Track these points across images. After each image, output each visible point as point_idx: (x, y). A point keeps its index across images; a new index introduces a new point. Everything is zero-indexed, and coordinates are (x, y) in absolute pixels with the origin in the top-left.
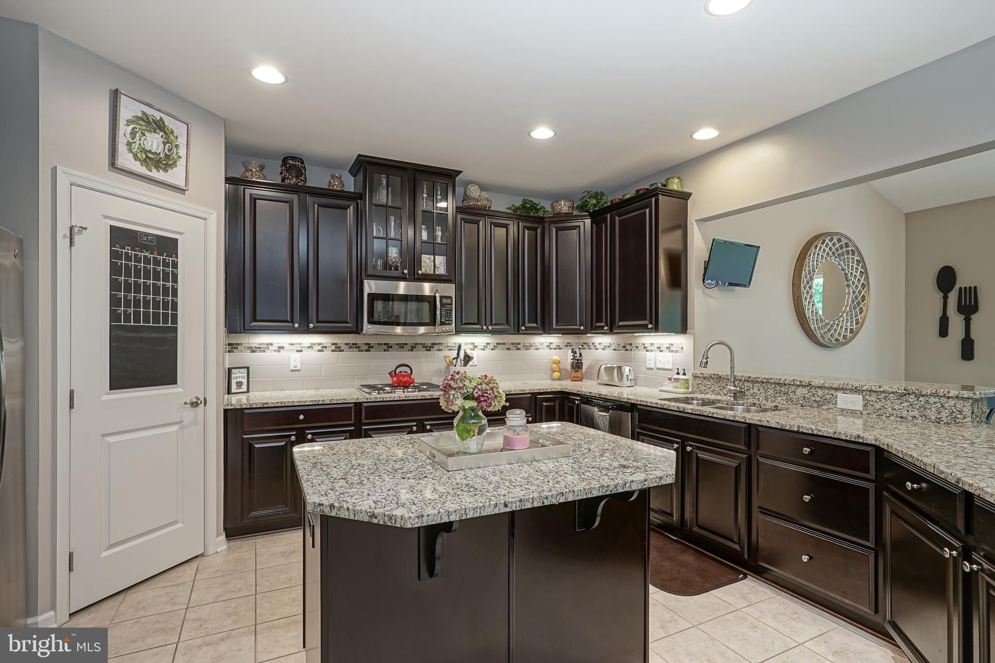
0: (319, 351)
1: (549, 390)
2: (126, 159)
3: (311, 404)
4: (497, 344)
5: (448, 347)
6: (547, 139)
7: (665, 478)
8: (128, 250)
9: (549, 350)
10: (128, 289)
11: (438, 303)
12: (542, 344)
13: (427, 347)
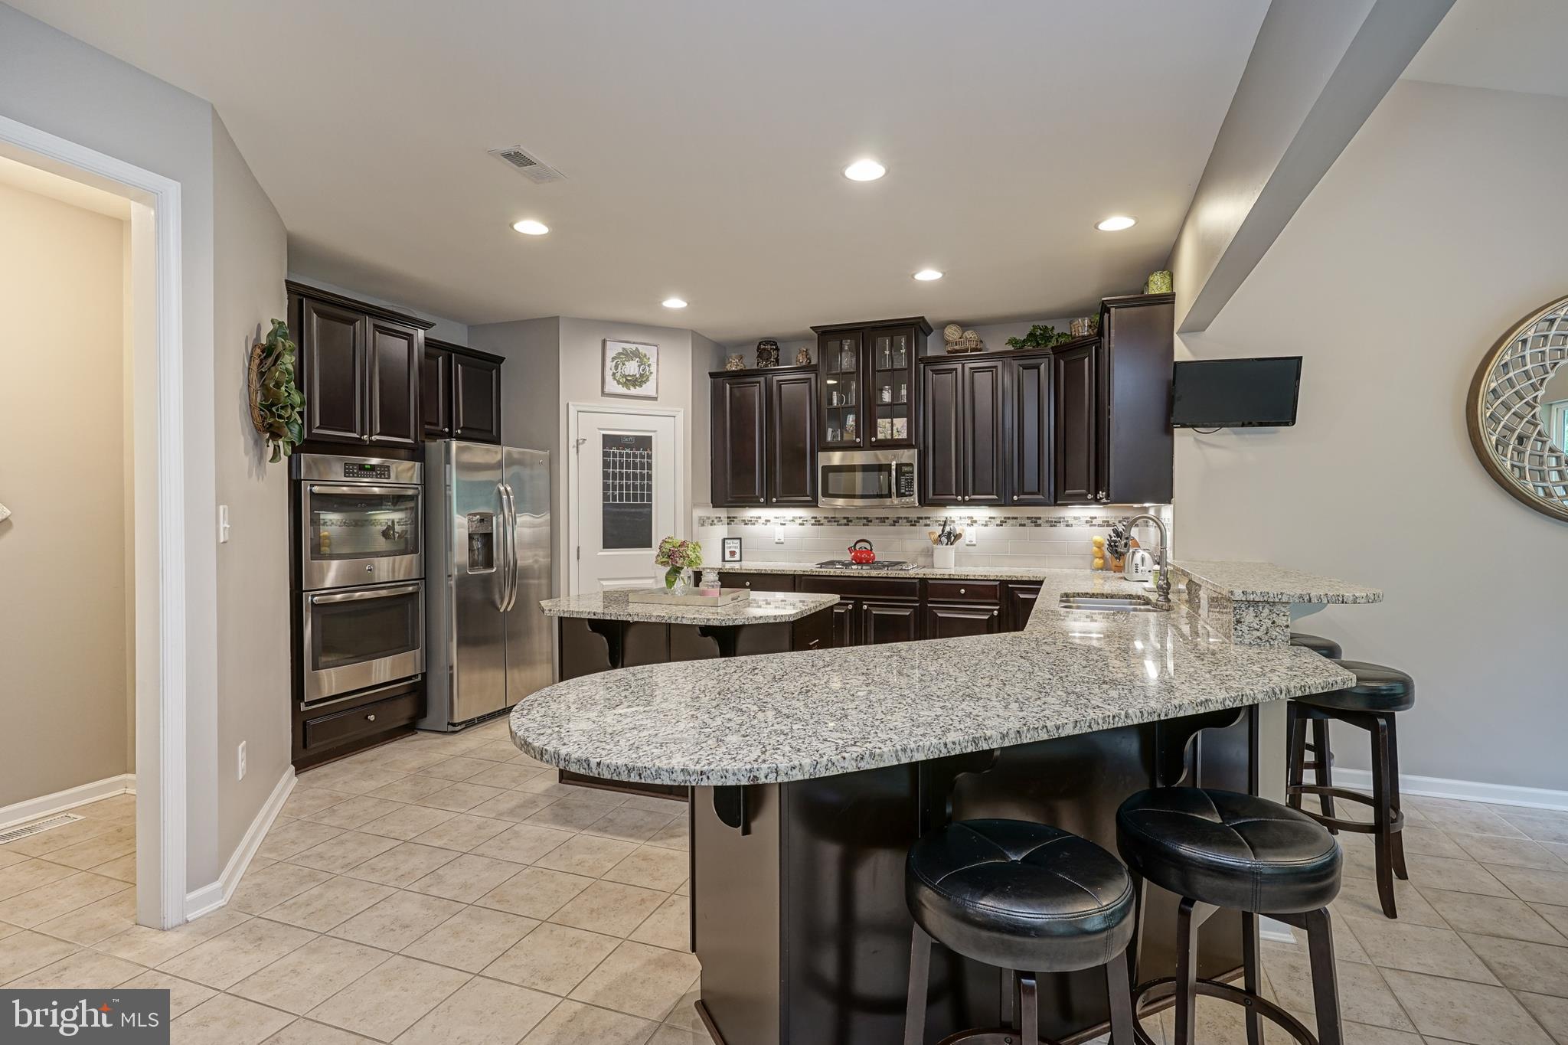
0: (800, 524)
2: (612, 386)
4: (1005, 518)
5: (937, 521)
6: (936, 280)
8: (615, 450)
9: (1089, 528)
10: (614, 478)
11: (894, 473)
12: (1076, 518)
13: (911, 521)
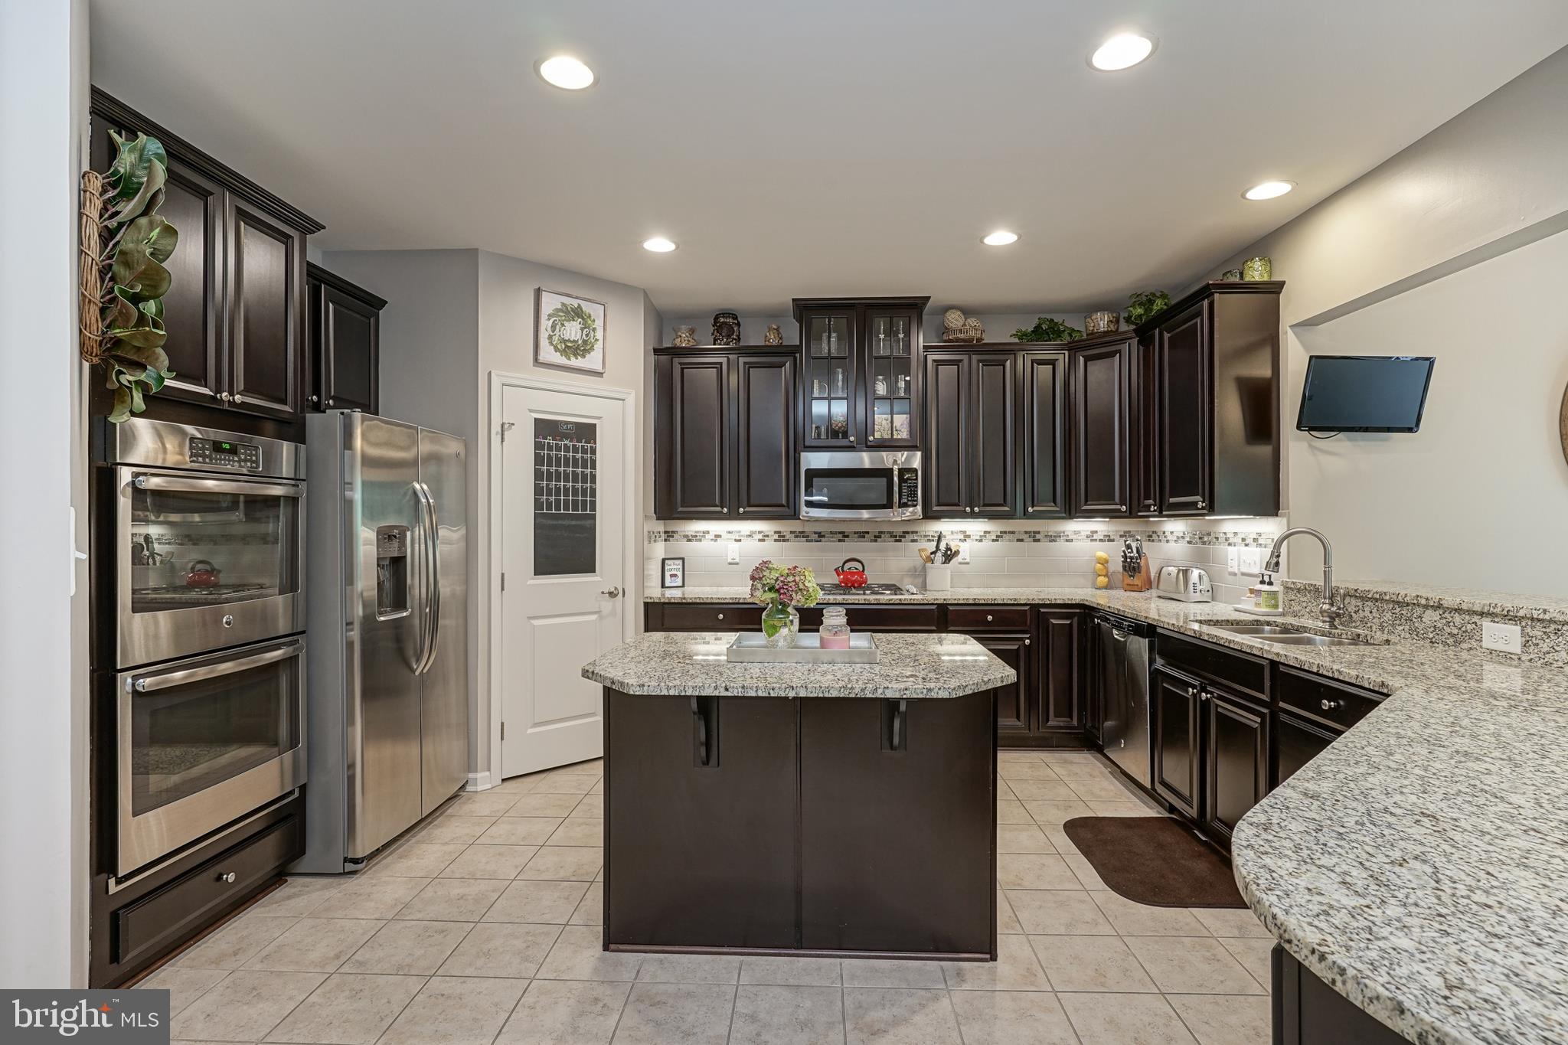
0: (760, 540)
1: (1058, 602)
2: (548, 354)
3: (731, 601)
4: (1001, 532)
5: (925, 536)
6: (1010, 244)
7: (936, 690)
8: (550, 440)
9: (1090, 543)
10: (549, 479)
11: (896, 479)
12: (1077, 533)
13: (896, 536)
